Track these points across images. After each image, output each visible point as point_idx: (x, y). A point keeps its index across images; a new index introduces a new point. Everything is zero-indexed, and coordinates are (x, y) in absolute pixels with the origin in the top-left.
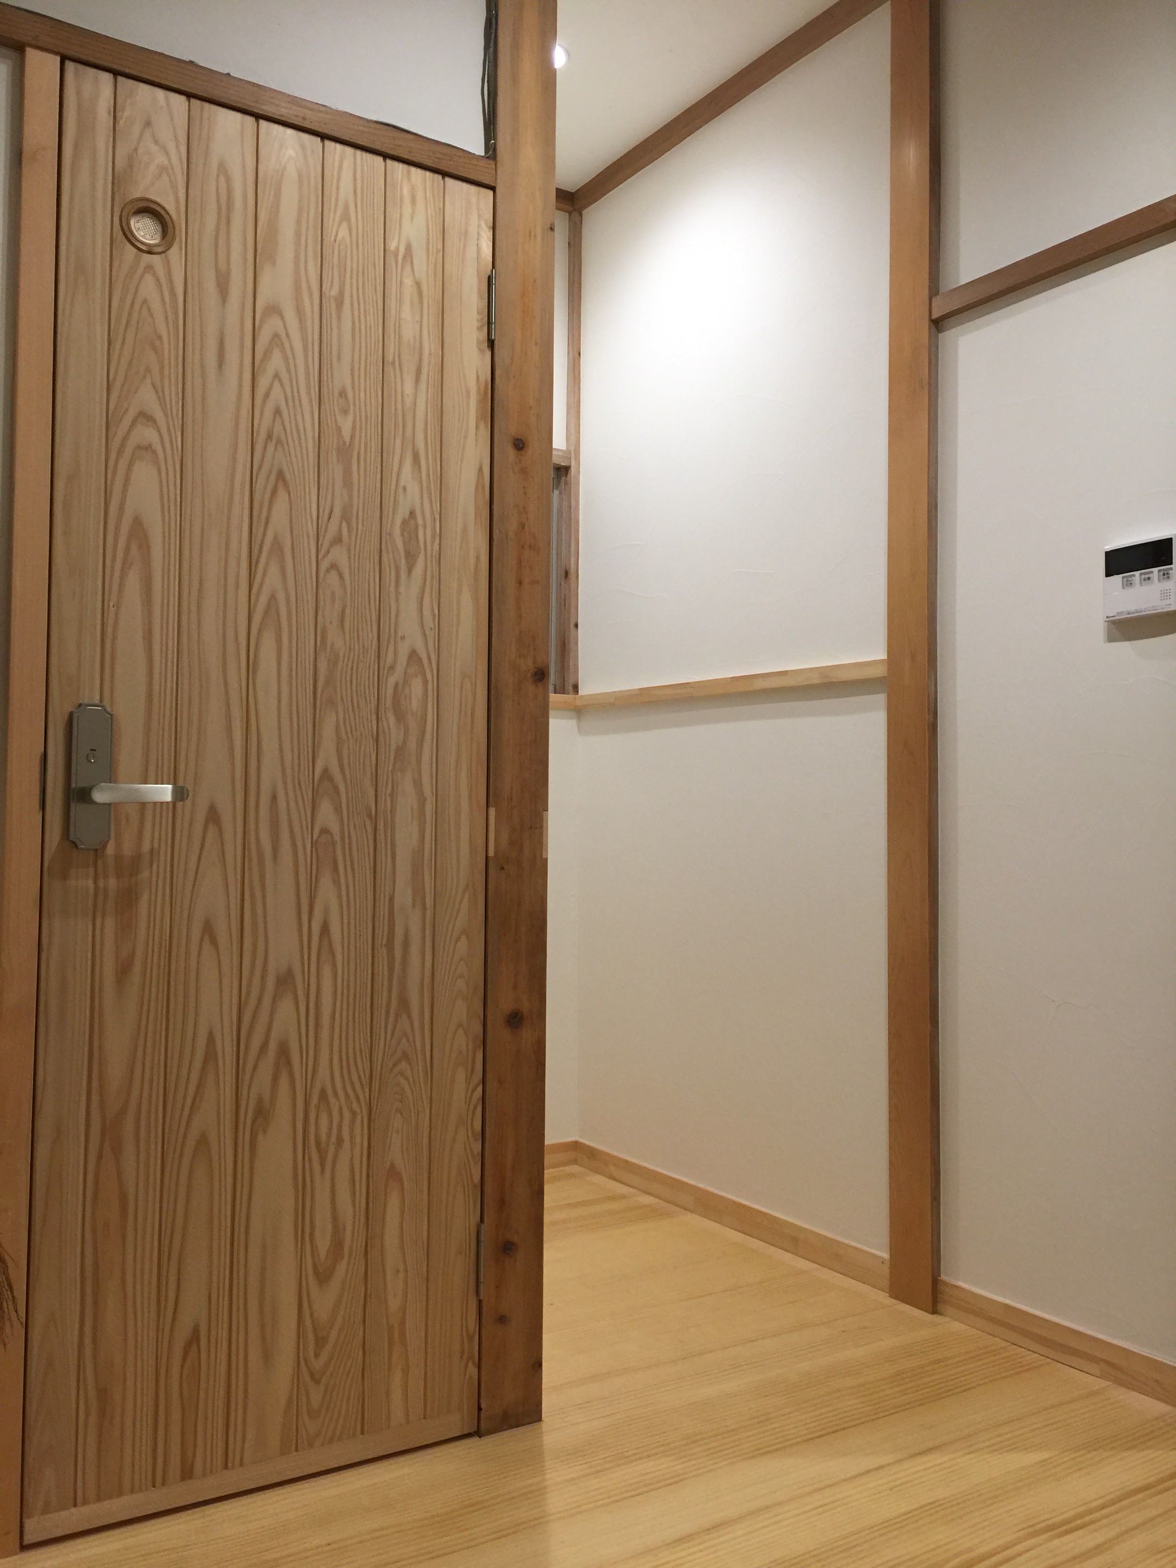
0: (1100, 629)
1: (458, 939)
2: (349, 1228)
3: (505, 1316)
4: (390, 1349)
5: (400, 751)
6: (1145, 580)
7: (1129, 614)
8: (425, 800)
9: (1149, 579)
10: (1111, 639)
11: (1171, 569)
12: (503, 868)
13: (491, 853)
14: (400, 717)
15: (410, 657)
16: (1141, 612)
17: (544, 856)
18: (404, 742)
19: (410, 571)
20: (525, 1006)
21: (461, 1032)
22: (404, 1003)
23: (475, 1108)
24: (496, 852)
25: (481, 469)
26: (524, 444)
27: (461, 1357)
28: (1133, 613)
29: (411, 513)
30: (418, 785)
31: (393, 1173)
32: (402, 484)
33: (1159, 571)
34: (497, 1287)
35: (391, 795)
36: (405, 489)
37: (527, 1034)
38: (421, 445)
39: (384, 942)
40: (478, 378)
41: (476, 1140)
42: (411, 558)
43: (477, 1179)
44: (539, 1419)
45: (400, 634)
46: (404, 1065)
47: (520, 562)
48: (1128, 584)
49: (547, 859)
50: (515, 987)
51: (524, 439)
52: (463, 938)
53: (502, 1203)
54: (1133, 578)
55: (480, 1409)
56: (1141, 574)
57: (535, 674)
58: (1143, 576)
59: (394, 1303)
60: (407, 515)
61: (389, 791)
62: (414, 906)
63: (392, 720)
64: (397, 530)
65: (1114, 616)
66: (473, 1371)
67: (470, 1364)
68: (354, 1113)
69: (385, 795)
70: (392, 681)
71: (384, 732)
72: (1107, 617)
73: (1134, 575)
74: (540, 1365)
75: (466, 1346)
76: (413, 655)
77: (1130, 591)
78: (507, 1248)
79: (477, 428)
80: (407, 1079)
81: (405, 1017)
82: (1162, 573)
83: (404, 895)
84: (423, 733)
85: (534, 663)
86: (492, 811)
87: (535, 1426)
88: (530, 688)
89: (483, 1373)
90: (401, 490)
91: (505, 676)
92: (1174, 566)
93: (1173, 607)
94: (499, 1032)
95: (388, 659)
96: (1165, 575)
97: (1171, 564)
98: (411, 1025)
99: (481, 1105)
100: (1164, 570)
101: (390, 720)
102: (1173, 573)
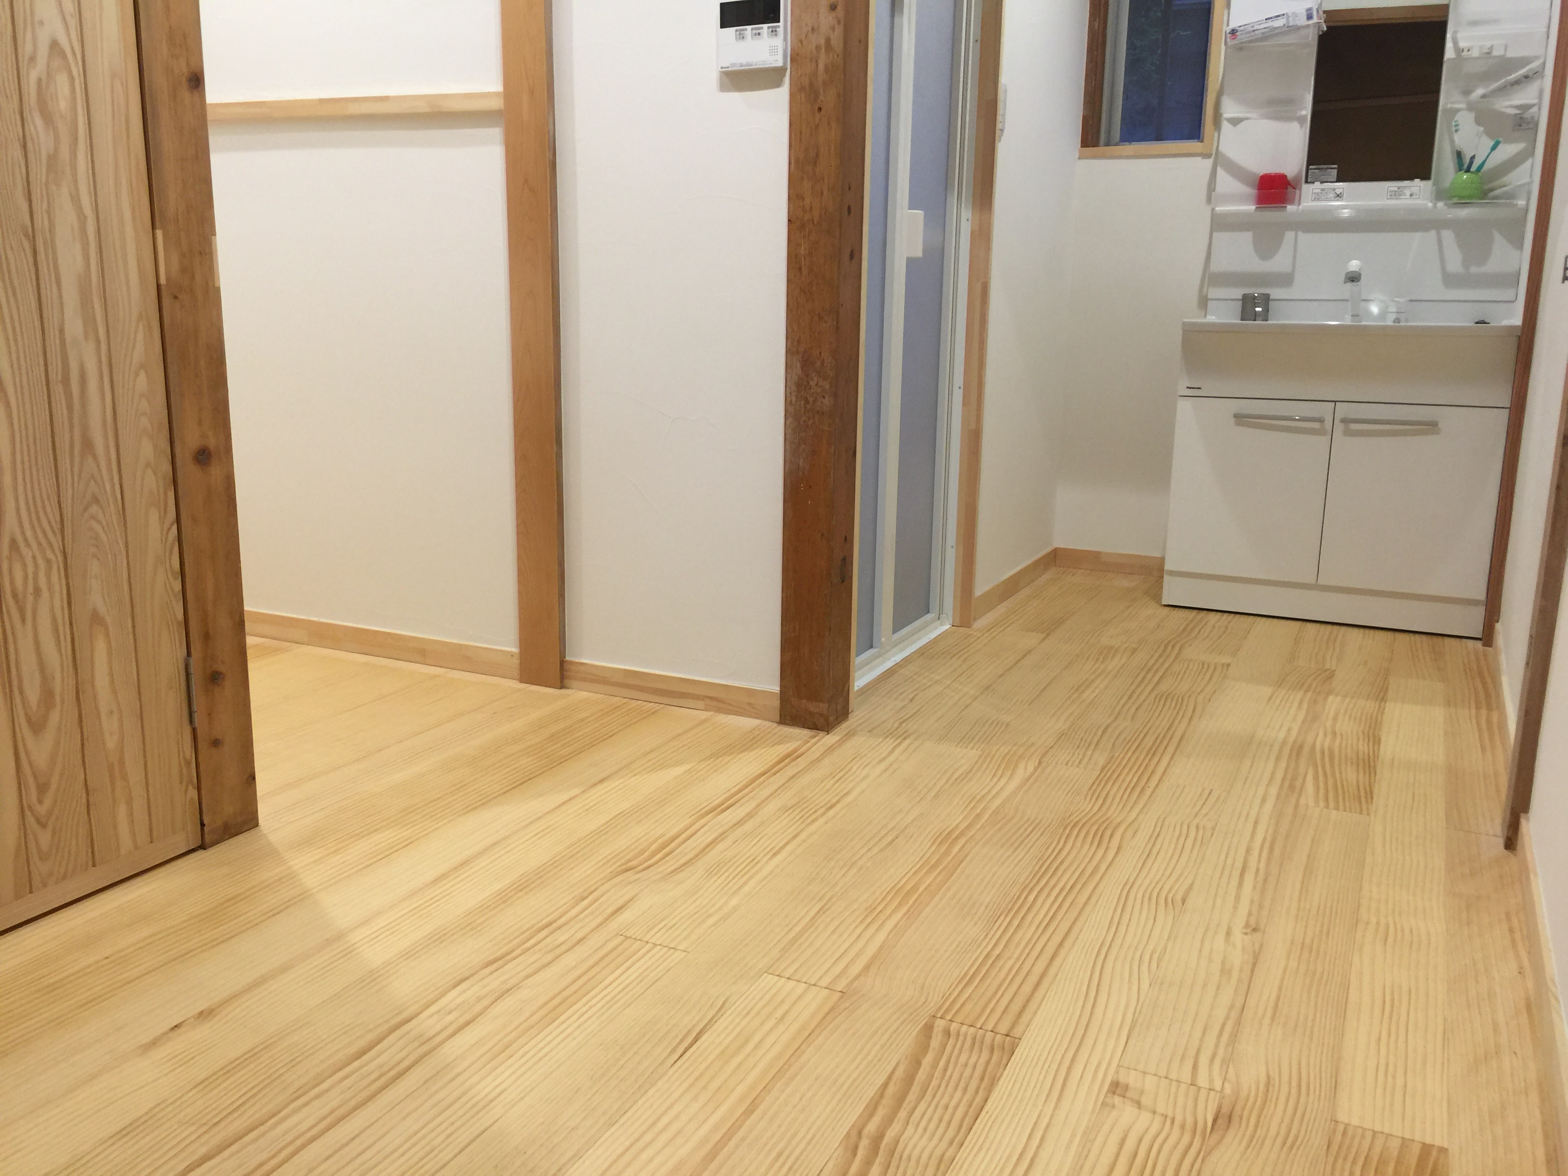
0: (713, 77)
1: (137, 374)
2: (58, 675)
3: (217, 739)
4: (113, 783)
5: (53, 159)
6: (755, 34)
7: (741, 66)
8: (85, 218)
9: (759, 34)
10: (723, 88)
11: (779, 27)
12: (176, 297)
13: (163, 281)
14: (48, 120)
15: (51, 48)
16: (751, 65)
17: (216, 285)
18: (56, 149)
20: (212, 443)
21: (149, 471)
22: (88, 444)
23: (172, 547)
24: (168, 279)
27: (181, 783)
28: (746, 65)
30: (76, 199)
31: (96, 618)
33: (769, 28)
34: (209, 714)
35: (48, 212)
37: (216, 471)
39: (60, 377)
41: (176, 579)
43: (180, 616)
44: (257, 825)
45: (37, 18)
46: (94, 509)
48: (741, 37)
49: (219, 288)
50: (200, 423)
52: (142, 374)
53: (207, 637)
54: (745, 32)
55: (202, 825)
56: (752, 29)
57: (189, 78)
58: (755, 31)
59: (111, 743)
61: (45, 206)
62: (86, 339)
63: (39, 121)
65: (728, 67)
66: (193, 793)
67: (190, 787)
68: (48, 562)
69: (42, 212)
70: (33, 76)
71: (31, 136)
72: (722, 68)
73: (746, 29)
74: (254, 778)
75: (185, 771)
76: (55, 46)
77: (741, 44)
78: (215, 678)
80: (99, 522)
81: (90, 459)
82: (771, 30)
83: (74, 327)
84: (76, 140)
85: (188, 64)
86: (159, 233)
87: (253, 832)
88: (185, 94)
89: (203, 792)
91: (159, 79)
92: (781, 24)
93: (780, 64)
94: (189, 470)
95: (27, 48)
96: (774, 32)
97: (779, 22)
98: (98, 466)
99: (177, 544)
100: (772, 27)
101: (36, 123)
102: (781, 31)
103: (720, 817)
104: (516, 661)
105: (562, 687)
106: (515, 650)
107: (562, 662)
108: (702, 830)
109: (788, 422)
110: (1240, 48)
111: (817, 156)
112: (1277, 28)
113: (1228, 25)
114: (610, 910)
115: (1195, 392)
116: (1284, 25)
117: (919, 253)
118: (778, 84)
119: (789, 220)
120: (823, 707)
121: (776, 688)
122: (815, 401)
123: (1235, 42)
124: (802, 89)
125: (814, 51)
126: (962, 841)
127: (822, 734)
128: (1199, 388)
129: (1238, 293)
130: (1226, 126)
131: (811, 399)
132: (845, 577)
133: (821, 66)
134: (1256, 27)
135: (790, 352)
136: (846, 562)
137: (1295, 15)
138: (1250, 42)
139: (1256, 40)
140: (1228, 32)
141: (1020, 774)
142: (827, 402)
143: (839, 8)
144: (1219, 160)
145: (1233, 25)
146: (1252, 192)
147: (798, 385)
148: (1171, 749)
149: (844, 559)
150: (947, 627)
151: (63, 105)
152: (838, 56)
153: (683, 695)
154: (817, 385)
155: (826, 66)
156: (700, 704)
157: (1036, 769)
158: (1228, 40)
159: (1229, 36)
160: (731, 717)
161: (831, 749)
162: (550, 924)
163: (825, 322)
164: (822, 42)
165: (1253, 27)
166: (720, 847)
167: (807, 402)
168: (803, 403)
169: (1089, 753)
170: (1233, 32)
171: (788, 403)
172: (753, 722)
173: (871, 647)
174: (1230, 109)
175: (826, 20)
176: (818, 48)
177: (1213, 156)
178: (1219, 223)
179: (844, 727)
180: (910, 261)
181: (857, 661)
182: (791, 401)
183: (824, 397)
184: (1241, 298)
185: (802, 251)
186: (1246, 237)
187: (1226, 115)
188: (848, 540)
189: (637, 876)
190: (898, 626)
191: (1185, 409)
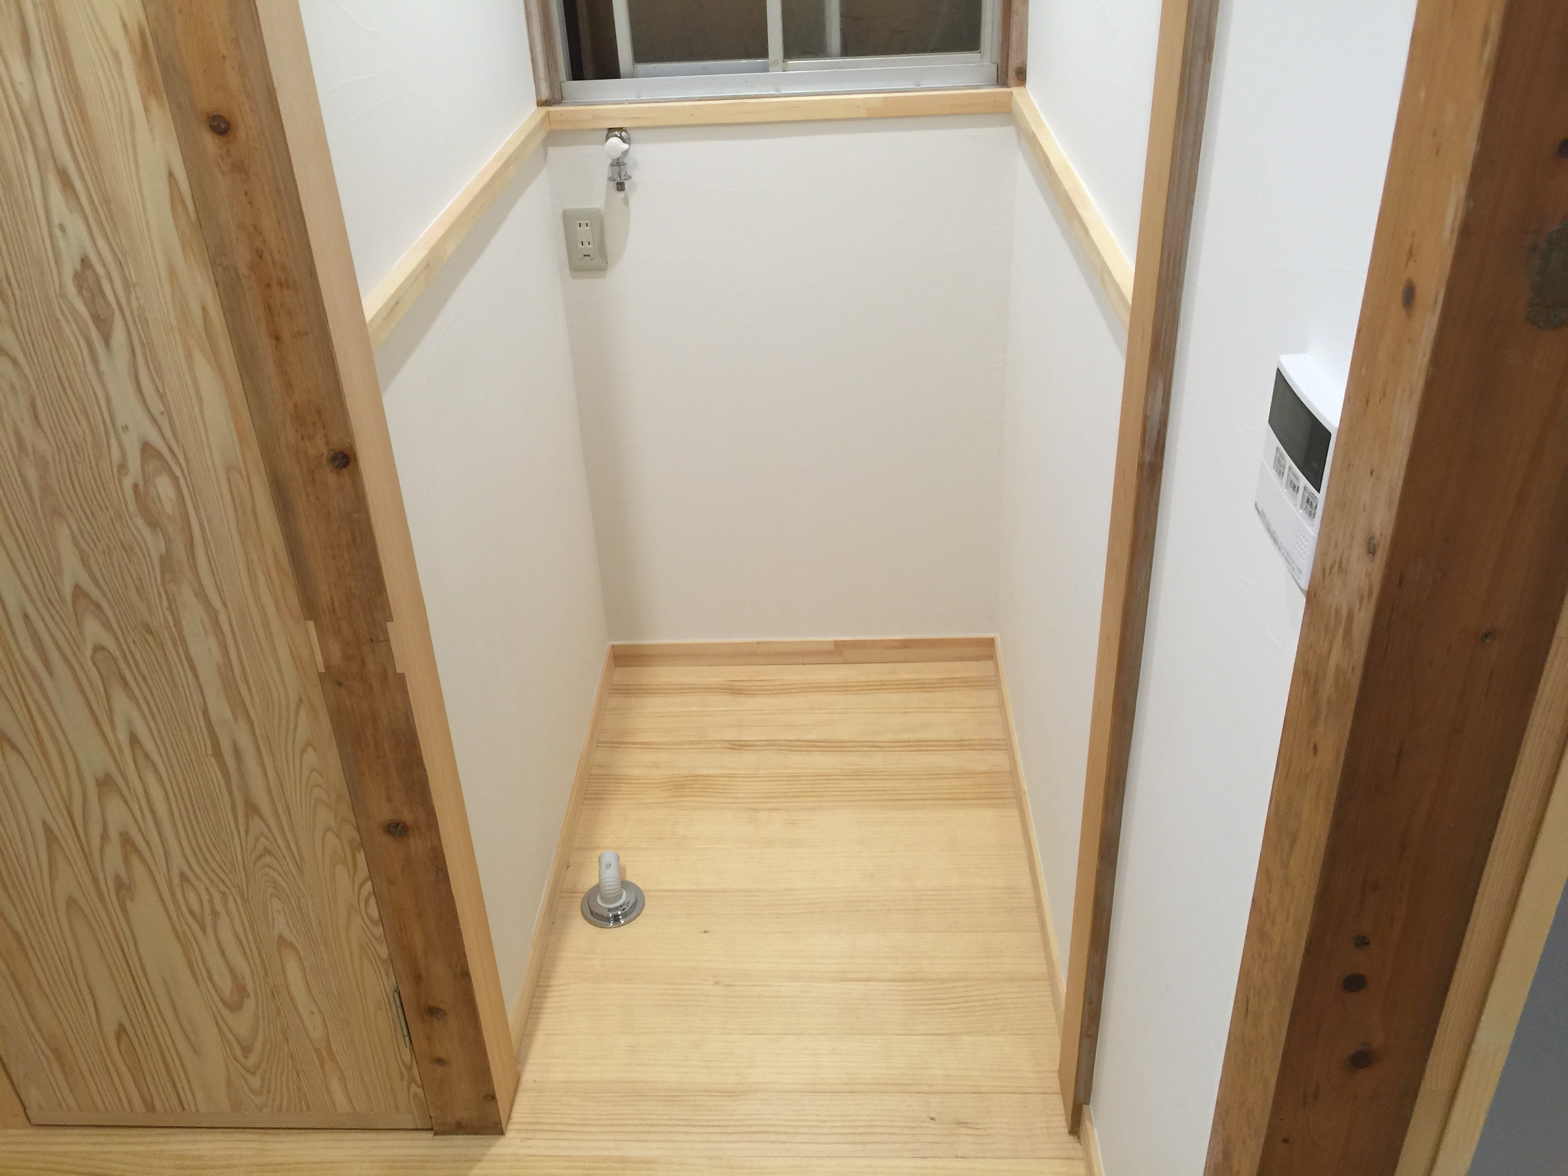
1: (303, 751)
2: (248, 977)
3: (443, 1059)
4: (321, 1063)
5: (166, 560)
8: (216, 612)
12: (341, 684)
13: (321, 669)
15: (143, 451)
17: (398, 673)
18: (168, 551)
19: (107, 340)
20: (408, 818)
21: (330, 836)
22: (253, 808)
23: (365, 901)
24: (327, 668)
25: (171, 175)
26: (226, 125)
27: (402, 1080)
29: (82, 261)
30: (202, 597)
31: (284, 943)
32: (56, 221)
34: (427, 1038)
36: (62, 228)
37: (416, 843)
38: (65, 157)
41: (375, 925)
42: (105, 322)
43: (385, 955)
44: (500, 1134)
45: (120, 424)
46: (269, 859)
47: (269, 308)
50: (389, 800)
51: (225, 115)
52: (311, 753)
55: (430, 1115)
57: (334, 458)
59: (316, 1033)
60: (78, 266)
63: (143, 526)
64: (71, 288)
66: (417, 1089)
67: (413, 1085)
68: (224, 895)
70: (127, 482)
75: (405, 1071)
78: (435, 1011)
79: (147, 110)
80: (276, 871)
81: (257, 819)
83: (221, 710)
84: (191, 538)
85: (327, 443)
86: (310, 624)
87: (498, 1137)
88: (328, 477)
90: (57, 232)
98: (268, 826)
133: (1333, 662)
143: (1376, 560)
151: (169, 506)
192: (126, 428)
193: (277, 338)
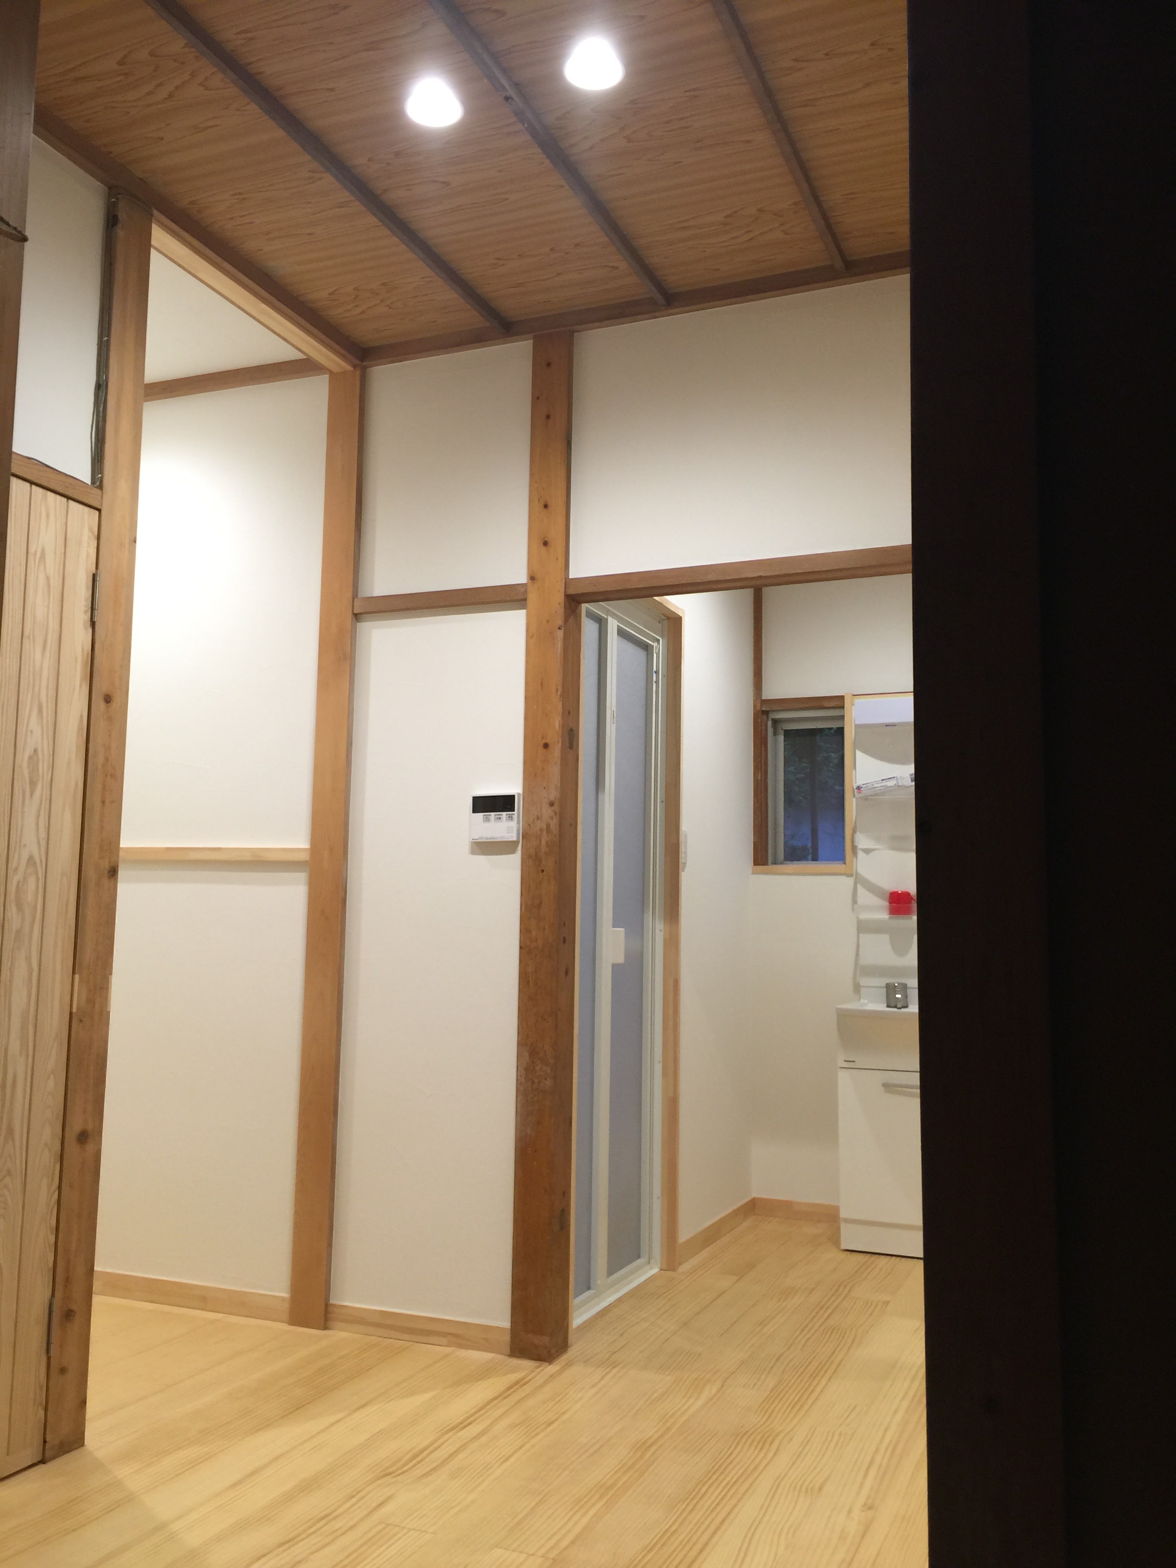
0: (466, 846)
1: (49, 1078)
3: (64, 1368)
5: (18, 932)
6: (497, 818)
7: (486, 839)
8: (32, 972)
9: (500, 818)
10: (473, 852)
11: (514, 814)
12: (81, 1021)
13: (74, 1010)
14: (20, 907)
15: (29, 860)
16: (494, 838)
17: (108, 1010)
18: (21, 927)
19: (32, 794)
20: (90, 1127)
21: (46, 1150)
22: (10, 1132)
23: (53, 1208)
24: (78, 1009)
25: (81, 717)
26: (111, 699)
27: (34, 1405)
28: (490, 839)
29: (35, 750)
30: (28, 959)
32: (30, 728)
33: (506, 815)
34: (62, 1347)
35: (10, 969)
36: (32, 732)
37: (90, 1147)
38: (44, 699)
40: (83, 649)
41: (52, 1234)
42: (33, 784)
43: (51, 1264)
44: (83, 1444)
45: (22, 843)
46: (8, 1180)
47: (104, 787)
48: (487, 820)
49: (109, 1012)
50: (85, 1112)
51: (110, 695)
52: (52, 1077)
53: (67, 1280)
54: (490, 817)
55: (45, 1442)
56: (495, 815)
57: (109, 871)
58: (497, 816)
60: (32, 753)
61: (9, 965)
62: (20, 1056)
63: (14, 907)
64: (25, 765)
65: (477, 839)
66: (41, 1415)
67: (40, 1409)
69: (7, 969)
70: (15, 880)
71: (8, 920)
72: (472, 839)
73: (490, 815)
74: (85, 1403)
75: (38, 1395)
76: (31, 858)
77: (487, 824)
78: (69, 1315)
79: (80, 686)
80: (8, 1190)
81: (10, 1142)
82: (508, 816)
83: (14, 1046)
84: (34, 919)
85: (109, 862)
86: (77, 977)
87: (79, 1450)
88: (105, 881)
89: (47, 1416)
90: (29, 733)
91: (90, 873)
92: (516, 812)
93: (515, 839)
94: (72, 1147)
95: (13, 863)
96: (510, 818)
97: (514, 811)
98: (14, 1148)
99: (56, 1206)
100: (509, 814)
101: (12, 909)
102: (515, 817)
103: (460, 1434)
104: (286, 1305)
105: (325, 1328)
106: (285, 1295)
107: (327, 1305)
108: (446, 1444)
109: (518, 1099)
110: (866, 799)
111: (541, 902)
112: (890, 786)
113: (856, 783)
114: (374, 1505)
115: (851, 1065)
116: (895, 785)
117: (621, 959)
118: (513, 852)
119: (521, 947)
120: (545, 1340)
121: (506, 1324)
122: (539, 1082)
123: (861, 795)
124: (530, 856)
125: (539, 832)
126: (654, 1448)
127: (546, 1364)
128: (854, 1061)
129: (883, 982)
130: (861, 854)
131: (536, 1081)
132: (564, 1226)
133: (543, 842)
134: (875, 786)
135: (520, 1044)
136: (564, 1214)
137: (902, 778)
138: (872, 795)
139: (876, 795)
140: (855, 788)
141: (706, 1394)
142: (549, 1083)
143: (555, 805)
144: (859, 880)
145: (859, 782)
146: (886, 904)
147: (526, 1069)
148: (830, 1372)
149: (563, 1210)
150: (655, 1270)
151: (30, 897)
152: (555, 836)
153: (429, 1333)
154: (541, 1070)
155: (547, 843)
156: (444, 1340)
157: (718, 1391)
158: (856, 793)
159: (856, 791)
160: (470, 1351)
161: (552, 1377)
162: (326, 1516)
163: (547, 1022)
164: (545, 826)
165: (873, 785)
166: (462, 1455)
167: (533, 1083)
168: (530, 1083)
169: (763, 1377)
170: (859, 788)
171: (519, 1083)
172: (487, 1356)
173: (589, 1288)
174: (863, 841)
175: (547, 812)
176: (541, 830)
177: (854, 875)
178: (863, 927)
179: (564, 1358)
180: (615, 967)
181: (575, 1302)
182: (521, 1084)
183: (546, 1080)
184: (885, 985)
185: (530, 969)
186: (885, 938)
187: (860, 846)
188: (566, 1194)
189: (394, 1480)
190: (612, 1270)
191: (845, 1080)
192: (25, 846)
193: (103, 802)
